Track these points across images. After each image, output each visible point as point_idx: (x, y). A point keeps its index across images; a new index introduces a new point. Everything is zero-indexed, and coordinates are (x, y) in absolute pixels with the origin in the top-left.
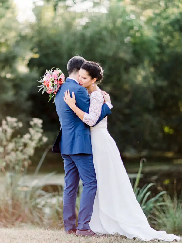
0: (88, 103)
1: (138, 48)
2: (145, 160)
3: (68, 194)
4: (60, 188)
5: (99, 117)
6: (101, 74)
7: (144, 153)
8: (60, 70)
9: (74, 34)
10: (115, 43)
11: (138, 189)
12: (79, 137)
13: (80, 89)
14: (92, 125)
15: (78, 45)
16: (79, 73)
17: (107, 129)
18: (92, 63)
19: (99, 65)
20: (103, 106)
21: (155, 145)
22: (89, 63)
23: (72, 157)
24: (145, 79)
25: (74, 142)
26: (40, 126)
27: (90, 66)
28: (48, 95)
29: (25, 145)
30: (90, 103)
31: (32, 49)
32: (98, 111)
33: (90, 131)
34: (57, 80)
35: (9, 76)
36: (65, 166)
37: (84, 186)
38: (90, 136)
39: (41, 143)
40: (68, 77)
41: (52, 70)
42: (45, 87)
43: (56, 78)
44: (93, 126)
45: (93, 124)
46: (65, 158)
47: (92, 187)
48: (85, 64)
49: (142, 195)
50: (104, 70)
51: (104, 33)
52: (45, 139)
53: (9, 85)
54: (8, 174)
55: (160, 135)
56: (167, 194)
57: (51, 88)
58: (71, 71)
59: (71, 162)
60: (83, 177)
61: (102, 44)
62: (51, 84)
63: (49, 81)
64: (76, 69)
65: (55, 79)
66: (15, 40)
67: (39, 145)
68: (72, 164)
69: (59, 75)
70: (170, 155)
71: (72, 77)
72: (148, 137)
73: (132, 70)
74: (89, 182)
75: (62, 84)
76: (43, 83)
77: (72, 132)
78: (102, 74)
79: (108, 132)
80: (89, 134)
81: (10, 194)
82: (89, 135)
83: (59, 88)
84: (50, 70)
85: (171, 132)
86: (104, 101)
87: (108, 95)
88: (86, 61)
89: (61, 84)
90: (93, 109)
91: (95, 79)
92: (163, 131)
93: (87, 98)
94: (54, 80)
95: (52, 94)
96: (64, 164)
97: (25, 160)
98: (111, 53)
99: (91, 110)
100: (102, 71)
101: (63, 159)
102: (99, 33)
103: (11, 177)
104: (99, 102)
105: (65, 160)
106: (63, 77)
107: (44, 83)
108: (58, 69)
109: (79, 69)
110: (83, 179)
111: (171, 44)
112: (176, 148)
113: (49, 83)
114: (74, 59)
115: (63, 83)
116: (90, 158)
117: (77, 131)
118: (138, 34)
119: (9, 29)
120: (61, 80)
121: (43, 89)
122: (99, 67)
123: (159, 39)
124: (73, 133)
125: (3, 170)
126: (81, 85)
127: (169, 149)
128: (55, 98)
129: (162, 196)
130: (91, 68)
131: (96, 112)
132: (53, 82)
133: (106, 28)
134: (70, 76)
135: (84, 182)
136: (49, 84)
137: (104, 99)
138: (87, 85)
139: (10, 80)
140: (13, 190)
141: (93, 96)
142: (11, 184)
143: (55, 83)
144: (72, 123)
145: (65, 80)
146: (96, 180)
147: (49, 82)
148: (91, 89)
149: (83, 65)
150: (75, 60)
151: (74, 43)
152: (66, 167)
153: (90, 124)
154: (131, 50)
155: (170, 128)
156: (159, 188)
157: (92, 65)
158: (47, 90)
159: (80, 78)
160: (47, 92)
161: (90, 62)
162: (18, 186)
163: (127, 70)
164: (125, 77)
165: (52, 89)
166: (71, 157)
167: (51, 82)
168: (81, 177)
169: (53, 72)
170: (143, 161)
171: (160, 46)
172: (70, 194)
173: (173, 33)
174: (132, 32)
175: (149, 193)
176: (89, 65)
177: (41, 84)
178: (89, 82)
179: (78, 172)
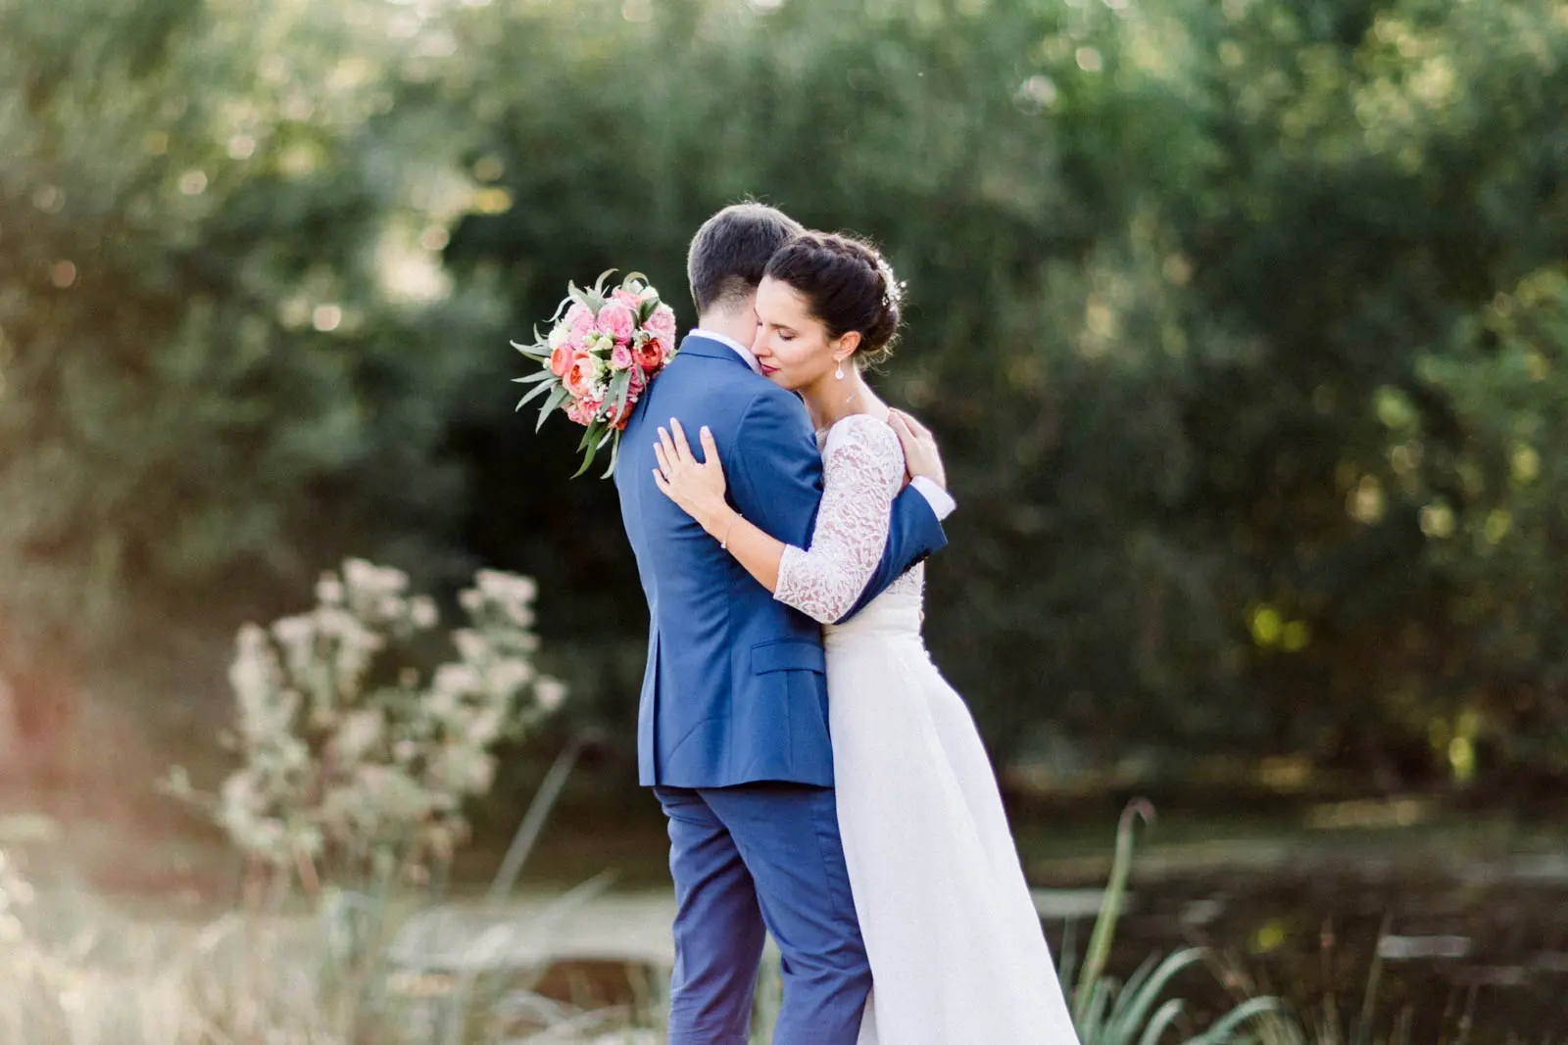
0: (808, 482)
1: (1092, 142)
2: (1145, 810)
3: (698, 1023)
4: (637, 981)
5: (874, 567)
6: (886, 309)
7: (1134, 767)
8: (652, 284)
9: (714, 67)
10: (956, 119)
11: (1108, 985)
12: (755, 683)
13: (765, 399)
14: (830, 617)
15: (737, 131)
16: (754, 303)
17: (921, 640)
18: (831, 244)
19: (875, 254)
20: (897, 504)
21: (1196, 718)
22: (814, 244)
23: (716, 806)
24: (1137, 324)
25: (726, 711)
26: (522, 616)
27: (822, 263)
28: (579, 430)
29: (439, 734)
30: (820, 486)
31: (468, 162)
32: (867, 531)
33: (824, 650)
34: (630, 345)
35: (331, 318)
36: (675, 855)
37: (792, 978)
38: (822, 676)
39: (530, 717)
40: (696, 325)
41: (603, 288)
42: (560, 382)
43: (622, 335)
44: (838, 622)
45: (836, 610)
46: (675, 811)
47: (837, 984)
48: (793, 251)
49: (1129, 1023)
50: (903, 284)
51: (892, 58)
52: (551, 693)
53: (330, 369)
54: (333, 901)
55: (1230, 659)
56: (1281, 1013)
57: (593, 392)
58: (713, 289)
59: (713, 832)
60: (780, 923)
61: (880, 123)
62: (592, 368)
63: (579, 350)
64: (741, 280)
65: (615, 341)
66: (368, 108)
67: (516, 731)
68: (716, 845)
69: (643, 316)
70: (1287, 774)
71: (716, 325)
72: (1154, 671)
73: (1057, 277)
74: (821, 951)
75: (659, 367)
76: (547, 363)
77: (716, 656)
78: (894, 308)
79: (927, 654)
80: (818, 668)
81: (343, 1019)
82: (815, 672)
83: (640, 395)
84: (593, 287)
85: (1296, 637)
86: (907, 472)
87: (928, 433)
88: (798, 231)
89: (652, 372)
90: (837, 520)
91: (853, 338)
92: (1243, 634)
93: (802, 454)
94: (609, 345)
95: (601, 427)
96: (670, 843)
97: (437, 816)
98: (925, 179)
99: (829, 526)
100: (894, 290)
101: (666, 811)
102: (862, 57)
103: (351, 916)
104: (877, 477)
105: (680, 819)
106: (665, 327)
107: (555, 359)
108: (641, 281)
109: (753, 280)
110: (786, 934)
111: (1294, 120)
112: (1324, 736)
113: (579, 362)
114: (726, 220)
115: (667, 361)
116: (825, 808)
117: (741, 652)
118: (1089, 62)
119: (335, 43)
120: (649, 347)
121: (547, 393)
122: (874, 266)
123: (1219, 87)
124: (723, 661)
125: (308, 873)
126: (767, 372)
127: (1280, 743)
128: (614, 452)
129: (1247, 1026)
130: (824, 275)
131: (858, 537)
132: (605, 355)
133: (898, 30)
134: (703, 321)
135: (792, 952)
136: (582, 370)
137: (905, 463)
138: (805, 374)
139: (334, 342)
140: (364, 996)
141: (838, 440)
142: (354, 959)
143: (615, 365)
144: (716, 602)
145: (677, 345)
146: (859, 935)
147: (581, 356)
148: (831, 395)
149: (777, 254)
150: (735, 226)
151: (717, 117)
152: (680, 862)
153: (820, 610)
154: (1048, 156)
155: (1288, 615)
156: (1232, 978)
157: (830, 253)
158: (568, 399)
159: (763, 331)
160: (571, 417)
161: (819, 237)
162: (393, 967)
163: (1024, 273)
164: (1013, 316)
165: (597, 396)
166: (710, 805)
167: (592, 356)
168: (770, 920)
169: (608, 295)
170: (1138, 823)
171: (1225, 131)
172: (710, 1018)
173: (1302, 54)
174: (1052, 50)
175: (1169, 1011)
176: (812, 252)
177: (535, 366)
178: (815, 354)
179: (755, 894)
